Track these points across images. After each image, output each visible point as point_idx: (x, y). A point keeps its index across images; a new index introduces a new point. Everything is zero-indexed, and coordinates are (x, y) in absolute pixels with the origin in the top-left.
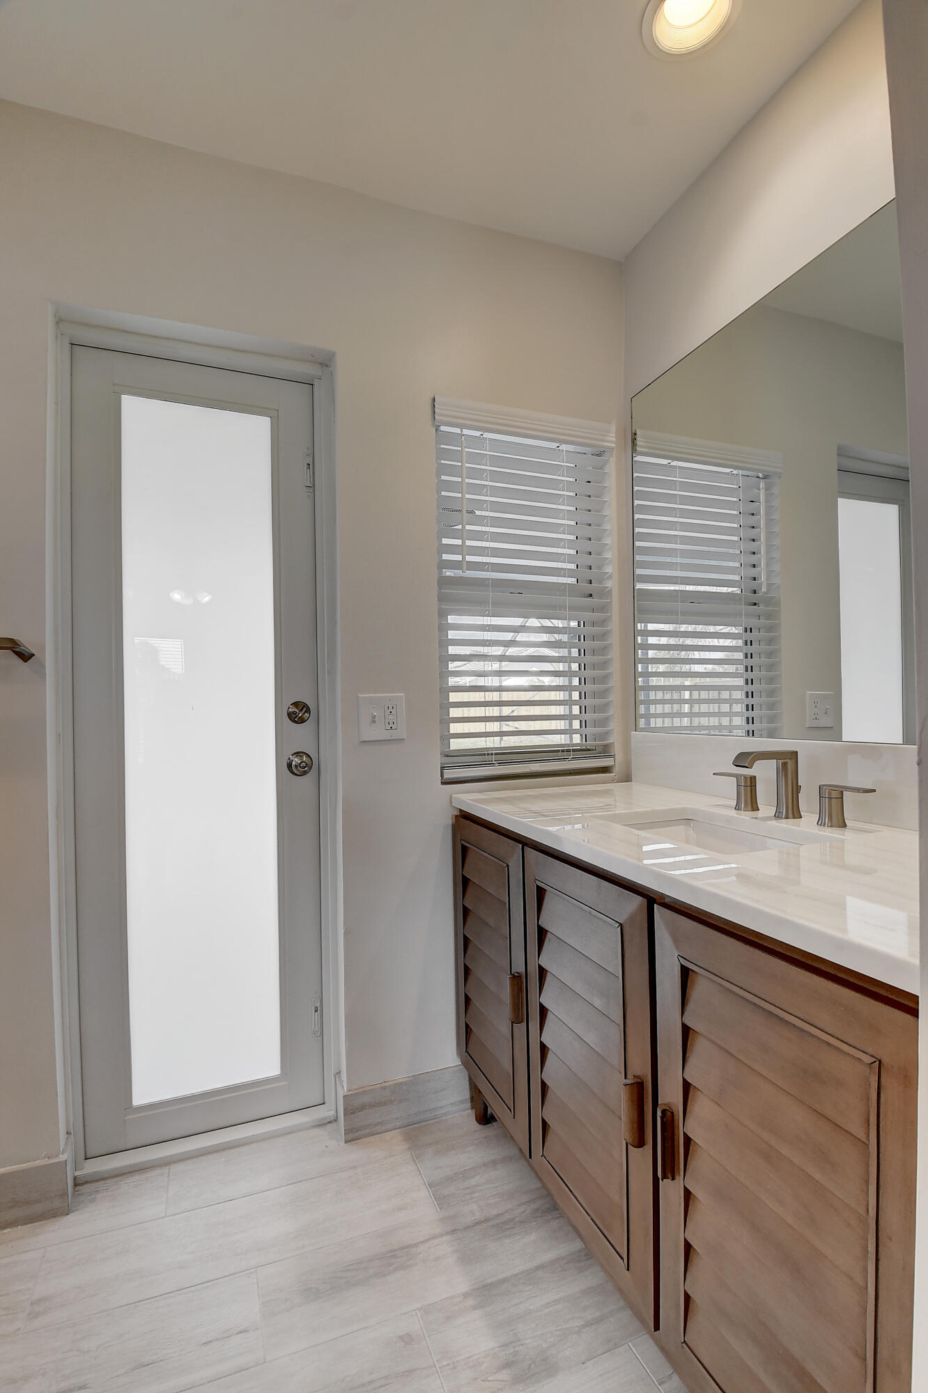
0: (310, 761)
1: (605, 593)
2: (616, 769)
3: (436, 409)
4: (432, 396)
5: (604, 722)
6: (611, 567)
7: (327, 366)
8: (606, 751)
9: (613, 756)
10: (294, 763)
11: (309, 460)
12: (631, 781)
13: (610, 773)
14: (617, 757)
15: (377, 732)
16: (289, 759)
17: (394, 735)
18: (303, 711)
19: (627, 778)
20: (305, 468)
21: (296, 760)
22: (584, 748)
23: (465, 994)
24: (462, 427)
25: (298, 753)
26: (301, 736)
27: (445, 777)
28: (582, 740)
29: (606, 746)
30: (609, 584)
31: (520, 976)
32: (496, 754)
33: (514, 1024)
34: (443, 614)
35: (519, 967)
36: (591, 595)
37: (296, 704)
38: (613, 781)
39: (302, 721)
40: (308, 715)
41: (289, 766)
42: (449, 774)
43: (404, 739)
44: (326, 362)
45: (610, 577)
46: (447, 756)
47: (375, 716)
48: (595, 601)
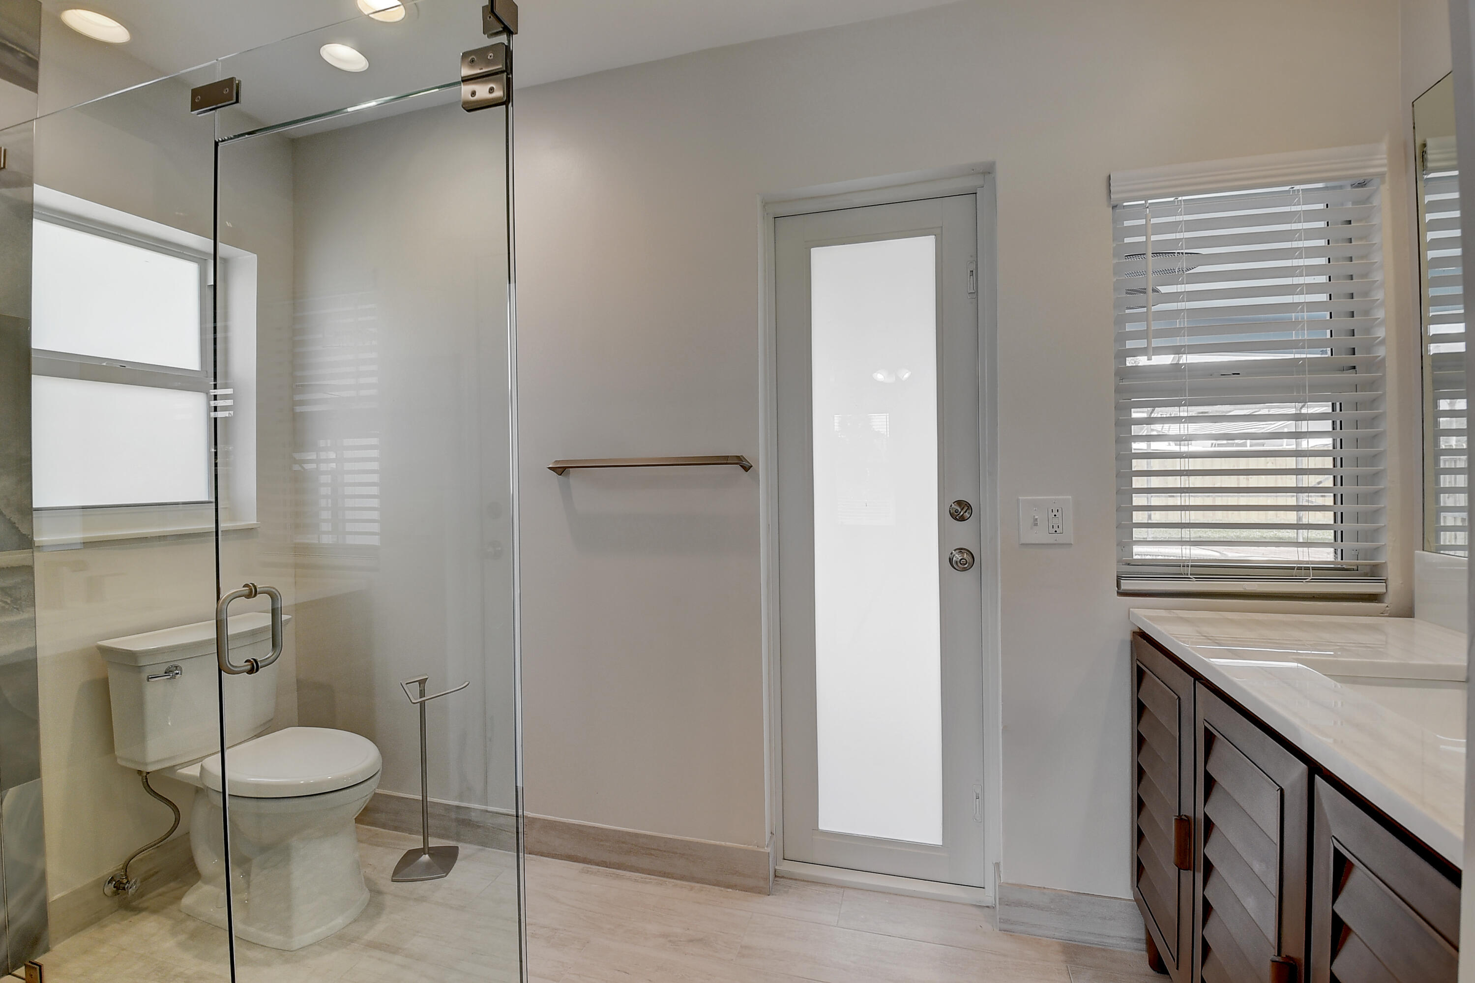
0: (971, 560)
1: (1377, 365)
2: (1389, 599)
3: (1111, 188)
4: (1109, 174)
5: (1373, 534)
6: (1384, 329)
7: (989, 173)
8: (1374, 573)
9: (1386, 581)
10: (954, 559)
11: (973, 267)
12: (1414, 617)
13: (1383, 603)
14: (1390, 583)
15: (1041, 535)
16: (952, 553)
17: (1060, 538)
18: (964, 510)
19: (1408, 612)
20: (969, 276)
21: (957, 557)
22: (1339, 566)
23: (1138, 827)
24: (1146, 198)
25: (962, 549)
26: (963, 534)
27: (1122, 588)
28: (1336, 558)
29: (1375, 566)
30: (1381, 352)
31: (1188, 820)
32: (1192, 566)
33: (1181, 871)
34: (1123, 409)
35: (1188, 811)
36: (1354, 368)
37: (959, 503)
38: (1382, 614)
39: (962, 519)
40: (969, 516)
41: (951, 560)
42: (1126, 585)
43: (1071, 544)
44: (987, 171)
45: (1383, 342)
46: (1129, 564)
47: (1037, 519)
48: (1360, 376)
